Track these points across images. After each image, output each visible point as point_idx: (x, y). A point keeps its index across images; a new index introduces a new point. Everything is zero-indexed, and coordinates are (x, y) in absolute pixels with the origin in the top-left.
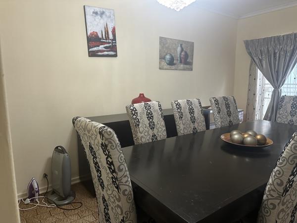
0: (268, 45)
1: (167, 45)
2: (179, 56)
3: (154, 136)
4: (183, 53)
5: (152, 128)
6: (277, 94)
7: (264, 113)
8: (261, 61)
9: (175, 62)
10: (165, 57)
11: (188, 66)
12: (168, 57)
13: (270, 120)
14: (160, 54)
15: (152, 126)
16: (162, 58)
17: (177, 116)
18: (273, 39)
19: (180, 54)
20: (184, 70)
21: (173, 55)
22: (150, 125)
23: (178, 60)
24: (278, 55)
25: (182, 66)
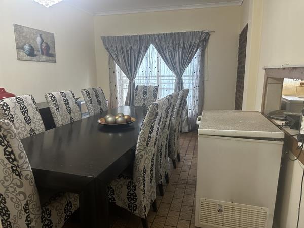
0: (121, 43)
1: (24, 35)
2: (39, 47)
3: (32, 130)
4: (43, 44)
5: (29, 123)
6: (132, 85)
7: (125, 101)
8: (117, 56)
9: (35, 53)
10: (23, 47)
11: (51, 58)
12: (27, 47)
13: (129, 105)
14: (17, 44)
15: (28, 121)
16: (20, 48)
17: (53, 108)
18: (124, 39)
19: (41, 45)
20: (47, 61)
21: (33, 45)
22: (25, 120)
23: (39, 51)
24: (129, 53)
25: (44, 57)
